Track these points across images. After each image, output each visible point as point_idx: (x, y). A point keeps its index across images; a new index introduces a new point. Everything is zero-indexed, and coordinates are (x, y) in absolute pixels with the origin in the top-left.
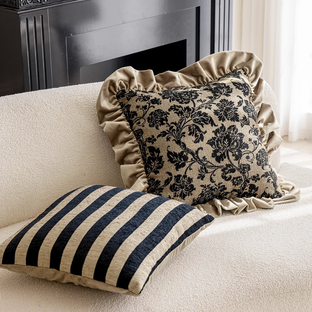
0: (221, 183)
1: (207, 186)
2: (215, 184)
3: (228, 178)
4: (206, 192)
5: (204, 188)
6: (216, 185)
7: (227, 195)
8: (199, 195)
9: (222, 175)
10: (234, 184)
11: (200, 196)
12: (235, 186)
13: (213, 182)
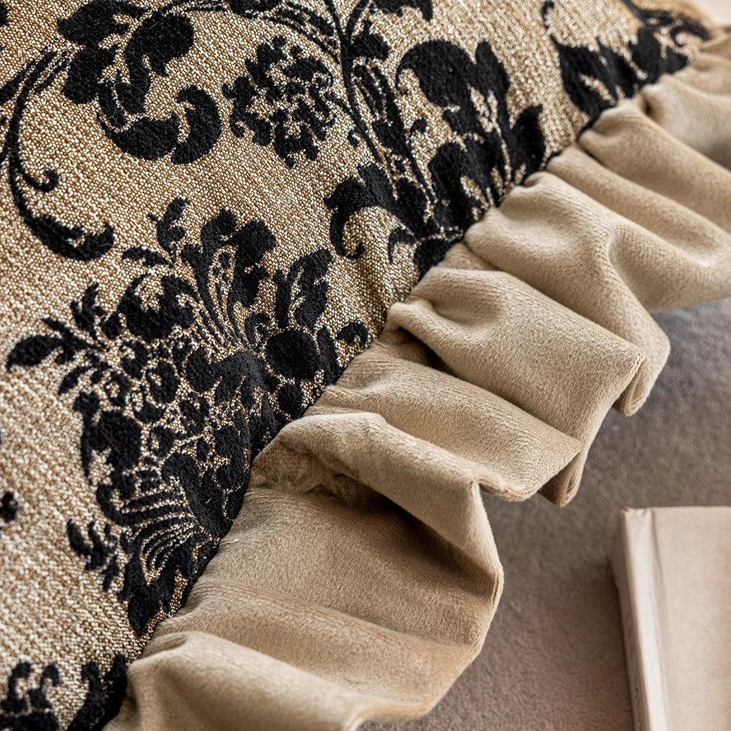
0: (176, 208)
1: (70, 324)
2: (133, 254)
3: (184, 122)
4: (125, 387)
5: (60, 361)
6: (152, 260)
7: (324, 285)
8: (86, 461)
9: (110, 135)
10: (285, 148)
11: (99, 459)
12: (312, 154)
13: (98, 245)
